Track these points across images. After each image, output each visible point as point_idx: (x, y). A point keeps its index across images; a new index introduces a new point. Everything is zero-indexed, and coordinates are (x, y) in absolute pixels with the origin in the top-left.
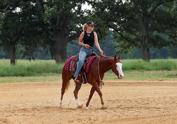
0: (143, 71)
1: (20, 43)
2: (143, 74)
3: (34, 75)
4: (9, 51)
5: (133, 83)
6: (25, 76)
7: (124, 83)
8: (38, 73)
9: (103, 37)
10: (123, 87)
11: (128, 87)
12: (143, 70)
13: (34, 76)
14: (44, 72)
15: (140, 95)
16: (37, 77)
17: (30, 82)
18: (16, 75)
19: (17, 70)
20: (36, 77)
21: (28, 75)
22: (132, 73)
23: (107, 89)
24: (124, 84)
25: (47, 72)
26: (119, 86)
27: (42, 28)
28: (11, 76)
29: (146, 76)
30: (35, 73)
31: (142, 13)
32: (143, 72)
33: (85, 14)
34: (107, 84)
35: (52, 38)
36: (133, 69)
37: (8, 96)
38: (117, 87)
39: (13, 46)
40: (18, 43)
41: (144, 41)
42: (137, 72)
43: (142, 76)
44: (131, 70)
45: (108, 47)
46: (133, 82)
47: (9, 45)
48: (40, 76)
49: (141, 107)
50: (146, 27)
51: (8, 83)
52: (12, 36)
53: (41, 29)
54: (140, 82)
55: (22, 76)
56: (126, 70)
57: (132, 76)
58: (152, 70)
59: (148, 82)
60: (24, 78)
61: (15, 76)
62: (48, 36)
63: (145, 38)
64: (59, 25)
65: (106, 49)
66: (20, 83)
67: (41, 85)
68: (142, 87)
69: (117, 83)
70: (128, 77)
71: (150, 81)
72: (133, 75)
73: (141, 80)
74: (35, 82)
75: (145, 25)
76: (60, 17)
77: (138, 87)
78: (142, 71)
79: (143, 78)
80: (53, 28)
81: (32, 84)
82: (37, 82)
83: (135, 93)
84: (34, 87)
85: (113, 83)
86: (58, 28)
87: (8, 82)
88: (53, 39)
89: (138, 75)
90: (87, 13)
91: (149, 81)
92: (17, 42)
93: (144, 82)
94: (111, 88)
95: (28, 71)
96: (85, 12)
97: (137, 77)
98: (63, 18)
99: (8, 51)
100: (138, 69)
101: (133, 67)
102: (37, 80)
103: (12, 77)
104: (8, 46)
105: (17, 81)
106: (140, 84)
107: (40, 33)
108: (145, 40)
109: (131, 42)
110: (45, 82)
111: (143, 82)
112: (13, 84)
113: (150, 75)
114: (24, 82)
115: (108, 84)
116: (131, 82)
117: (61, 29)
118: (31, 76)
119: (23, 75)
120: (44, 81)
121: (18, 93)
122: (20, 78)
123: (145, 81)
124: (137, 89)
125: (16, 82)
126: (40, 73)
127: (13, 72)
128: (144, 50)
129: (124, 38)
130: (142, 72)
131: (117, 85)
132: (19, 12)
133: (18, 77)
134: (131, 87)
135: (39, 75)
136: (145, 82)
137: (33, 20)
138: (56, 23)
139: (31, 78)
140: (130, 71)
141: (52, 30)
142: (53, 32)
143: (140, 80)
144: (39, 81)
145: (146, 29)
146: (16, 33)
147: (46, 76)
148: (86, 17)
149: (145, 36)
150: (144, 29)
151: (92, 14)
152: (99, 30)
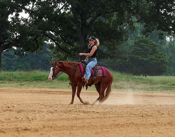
7: (60, 91)
9: (39, 47)
10: (59, 96)
11: (65, 95)
23: (43, 96)
24: (61, 93)
26: (55, 94)
31: (81, 23)
33: (22, 23)
45: (43, 61)
50: (85, 38)
59: (85, 92)
63: (83, 49)
65: (41, 63)
70: (65, 87)
85: (49, 91)
90: (24, 21)
96: (22, 20)
115: (44, 92)
116: (68, 91)
129: (61, 49)
131: (53, 94)
134: (68, 96)
145: (85, 40)
148: (23, 25)
149: (83, 47)
150: (82, 40)
151: (29, 23)
152: (36, 39)
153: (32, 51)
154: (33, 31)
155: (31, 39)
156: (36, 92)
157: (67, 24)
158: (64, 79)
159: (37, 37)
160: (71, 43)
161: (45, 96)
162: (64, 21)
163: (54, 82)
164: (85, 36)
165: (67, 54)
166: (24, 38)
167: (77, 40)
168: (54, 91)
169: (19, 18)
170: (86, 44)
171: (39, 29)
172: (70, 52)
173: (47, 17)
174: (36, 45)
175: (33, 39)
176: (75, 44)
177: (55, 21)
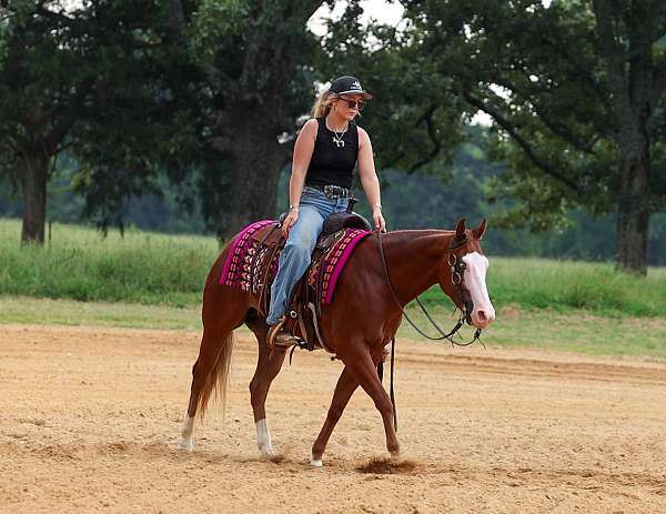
0: (619, 318)
1: (71, 150)
2: (617, 331)
3: (129, 298)
4: (19, 183)
5: (577, 366)
6: (92, 299)
7: (535, 362)
8: (149, 288)
9: (442, 152)
10: (531, 383)
11: (554, 383)
12: (617, 313)
13: (131, 302)
14: (175, 290)
15: (611, 421)
16: (146, 307)
17: (116, 326)
18: (52, 293)
19: (56, 268)
20: (139, 306)
21: (104, 297)
22: (569, 319)
23: (462, 385)
24: (537, 368)
25: (189, 286)
26: (512, 376)
27: (173, 92)
28: (27, 294)
29: (632, 340)
30: (138, 288)
31: (628, 56)
32: (620, 323)
33: (372, 44)
34: (459, 361)
35: (219, 138)
36: (576, 302)
37: (24, 382)
38: (506, 381)
39: (38, 161)
40: (64, 148)
41: (627, 182)
42: (589, 317)
43: (612, 336)
44: (564, 307)
45: (448, 197)
46: (576, 359)
47: (20, 154)
48: (157, 304)
49: (628, 475)
50: (643, 120)
51: (18, 327)
52: (38, 114)
53: (168, 95)
54: (609, 362)
55: (79, 299)
56: (542, 307)
57: (569, 334)
58: (656, 315)
59: (642, 368)
60: (87, 306)
61: (47, 296)
62: (200, 128)
63: (633, 169)
64: (252, 81)
65: (440, 205)
66: (72, 329)
67: (164, 343)
68: (615, 387)
69: (504, 361)
70: (553, 339)
71: (653, 362)
72: (573, 331)
73: (613, 359)
74: (138, 328)
75: (638, 111)
76: (261, 50)
77: (600, 386)
78: (613, 317)
79: (620, 348)
80: (225, 93)
81: (125, 336)
82: (146, 332)
83: (589, 413)
84: (139, 352)
85: (486, 360)
86: (248, 97)
87: (18, 321)
88: (220, 143)
89: (597, 332)
90: (380, 36)
91: (647, 361)
92: (59, 146)
93: (624, 364)
94: (477, 382)
95: (107, 277)
96: (370, 33)
97: (593, 341)
98: (272, 53)
99: (15, 184)
100: (595, 308)
101: (574, 298)
102: (145, 320)
103: (34, 302)
104: (18, 158)
105: (58, 317)
106: (607, 372)
107: (164, 112)
108: (631, 179)
109: (568, 183)
110: (181, 332)
111: (619, 363)
112: (40, 332)
113: (649, 335)
114: (90, 324)
115: (465, 361)
116: (569, 361)
117: (261, 101)
118: (118, 299)
119: (80, 295)
120: (178, 327)
121: (66, 375)
122: (67, 307)
123: (628, 361)
124: (593, 392)
125: (55, 323)
126: (157, 291)
127: (35, 279)
128: (622, 224)
129: (537, 163)
130: (615, 320)
131: (502, 371)
132: (77, 13)
133: (60, 300)
134: (567, 384)
135: (154, 298)
136: (629, 364)
137: (138, 54)
138: (241, 71)
139: (118, 309)
140: (561, 314)
141: (219, 102)
142: (220, 113)
143: (608, 354)
144: (157, 328)
145: (643, 130)
146: (56, 102)
147: (182, 307)
148: (374, 54)
149: (635, 159)
150: (630, 129)
151: (400, 45)
152: (427, 117)
153: (410, 166)
154: (420, 81)
155: (409, 117)
156: (429, 363)
157: (566, 56)
158: (547, 303)
159: (433, 108)
160: (582, 140)
161: (469, 385)
162: (554, 42)
163: (504, 313)
164: (643, 110)
165: (562, 185)
166: (379, 113)
167: (606, 127)
168: (506, 358)
169: (359, 22)
170: (648, 145)
171: (444, 72)
172: (576, 178)
173: (484, 24)
174: (429, 142)
175: (417, 117)
176: (598, 144)
177: (517, 42)
